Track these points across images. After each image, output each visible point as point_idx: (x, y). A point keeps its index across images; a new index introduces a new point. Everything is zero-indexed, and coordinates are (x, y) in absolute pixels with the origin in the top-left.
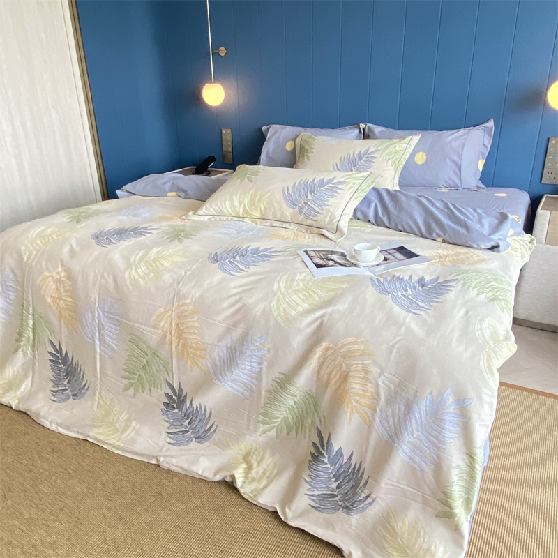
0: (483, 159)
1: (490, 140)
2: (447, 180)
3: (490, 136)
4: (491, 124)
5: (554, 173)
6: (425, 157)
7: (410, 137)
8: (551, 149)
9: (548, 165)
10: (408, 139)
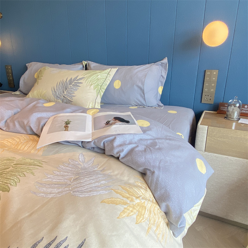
0: (162, 86)
1: (166, 73)
2: (136, 100)
3: (165, 69)
4: (165, 61)
5: (210, 96)
6: (120, 83)
7: (110, 69)
8: (207, 78)
9: (205, 90)
10: (108, 70)
